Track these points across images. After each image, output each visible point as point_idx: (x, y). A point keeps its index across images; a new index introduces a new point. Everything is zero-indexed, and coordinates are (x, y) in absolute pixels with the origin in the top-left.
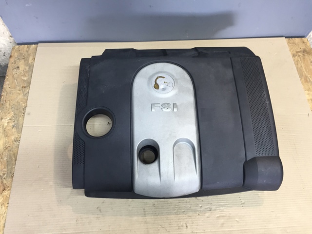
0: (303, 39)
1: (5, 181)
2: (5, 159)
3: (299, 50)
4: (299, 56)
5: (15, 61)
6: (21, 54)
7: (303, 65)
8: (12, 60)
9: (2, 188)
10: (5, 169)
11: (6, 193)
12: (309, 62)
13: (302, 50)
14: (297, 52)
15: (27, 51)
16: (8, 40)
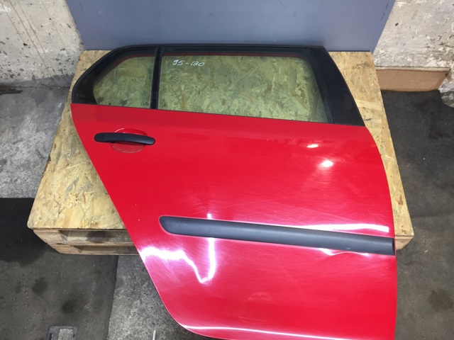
0: (367, 53)
1: (68, 159)
2: (70, 142)
3: (360, 63)
4: (359, 68)
5: (83, 64)
6: (89, 58)
7: (361, 76)
8: (80, 63)
9: (66, 164)
10: (70, 150)
11: (69, 168)
12: (368, 74)
13: (364, 62)
14: (358, 65)
15: (95, 56)
16: (78, 47)
